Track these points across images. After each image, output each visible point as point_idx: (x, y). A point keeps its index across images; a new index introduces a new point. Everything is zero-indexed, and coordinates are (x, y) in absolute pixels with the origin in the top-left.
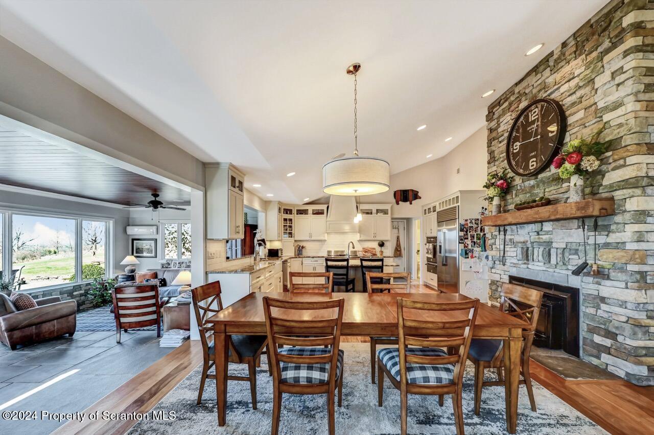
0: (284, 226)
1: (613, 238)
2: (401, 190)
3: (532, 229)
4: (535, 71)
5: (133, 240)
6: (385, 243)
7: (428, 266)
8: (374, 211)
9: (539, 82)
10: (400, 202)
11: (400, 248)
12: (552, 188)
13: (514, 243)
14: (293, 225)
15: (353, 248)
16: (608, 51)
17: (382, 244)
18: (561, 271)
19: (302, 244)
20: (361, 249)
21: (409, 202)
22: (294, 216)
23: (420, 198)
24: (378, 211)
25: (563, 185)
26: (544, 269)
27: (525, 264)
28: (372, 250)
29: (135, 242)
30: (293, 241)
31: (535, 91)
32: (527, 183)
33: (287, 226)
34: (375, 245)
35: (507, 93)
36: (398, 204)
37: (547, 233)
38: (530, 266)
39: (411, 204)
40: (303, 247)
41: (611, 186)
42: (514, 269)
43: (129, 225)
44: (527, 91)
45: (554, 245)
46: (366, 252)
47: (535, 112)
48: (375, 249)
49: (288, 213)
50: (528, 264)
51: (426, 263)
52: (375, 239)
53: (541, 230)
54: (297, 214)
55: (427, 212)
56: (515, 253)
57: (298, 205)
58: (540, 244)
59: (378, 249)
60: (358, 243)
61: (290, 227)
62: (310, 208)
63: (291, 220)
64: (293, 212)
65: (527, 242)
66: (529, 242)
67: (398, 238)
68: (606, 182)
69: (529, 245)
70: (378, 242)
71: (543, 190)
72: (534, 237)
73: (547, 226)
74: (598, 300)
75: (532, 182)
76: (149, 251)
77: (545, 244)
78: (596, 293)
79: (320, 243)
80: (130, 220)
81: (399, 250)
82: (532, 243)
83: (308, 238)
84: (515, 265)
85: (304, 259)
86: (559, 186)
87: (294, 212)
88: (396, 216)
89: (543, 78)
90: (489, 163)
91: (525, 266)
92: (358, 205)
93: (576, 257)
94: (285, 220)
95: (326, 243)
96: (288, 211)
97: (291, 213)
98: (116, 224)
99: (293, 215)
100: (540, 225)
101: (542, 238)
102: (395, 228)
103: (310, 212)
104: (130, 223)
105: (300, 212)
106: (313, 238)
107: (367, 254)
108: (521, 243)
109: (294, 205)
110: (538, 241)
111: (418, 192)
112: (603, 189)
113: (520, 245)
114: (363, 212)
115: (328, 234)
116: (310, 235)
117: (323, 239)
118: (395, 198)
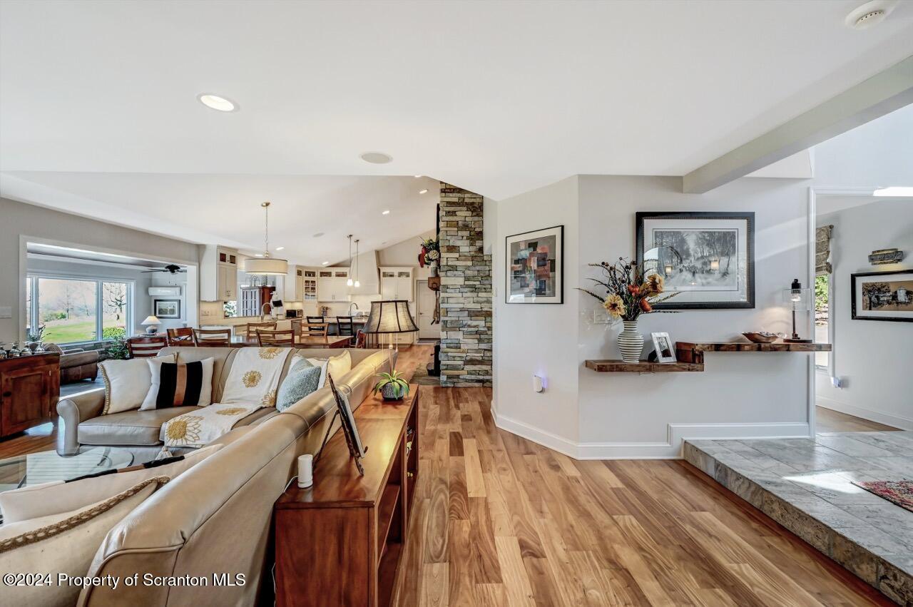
0: (306, 288)
5: (156, 301)
8: (396, 274)
14: (316, 287)
15: (357, 308)
19: (325, 305)
22: (317, 278)
24: (401, 274)
29: (158, 303)
30: (317, 303)
33: (309, 288)
36: (422, 266)
40: (327, 308)
43: (151, 286)
49: (312, 275)
54: (321, 276)
57: (321, 268)
61: (313, 289)
62: (334, 271)
64: (316, 274)
76: (172, 311)
79: (345, 305)
80: (153, 282)
83: (331, 300)
87: (318, 274)
92: (380, 268)
94: (306, 282)
96: (309, 274)
97: (314, 276)
98: (137, 286)
103: (334, 274)
104: (153, 284)
105: (322, 274)
106: (336, 300)
109: (318, 268)
114: (385, 275)
115: (352, 295)
116: (333, 297)
117: (346, 300)
118: (419, 260)
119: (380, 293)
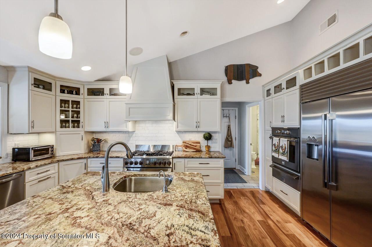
0: (62, 111)
2: (234, 65)
6: (212, 135)
7: (273, 170)
8: (197, 91)
10: (233, 81)
11: (231, 138)
14: (81, 110)
17: (208, 137)
20: (180, 143)
21: (244, 81)
22: (83, 98)
23: (260, 75)
24: (203, 91)
28: (195, 145)
30: (83, 133)
33: (69, 111)
34: (199, 138)
36: (230, 82)
39: (248, 83)
40: (99, 141)
46: (187, 147)
48: (199, 143)
49: (74, 92)
51: (271, 163)
52: (199, 129)
54: (89, 94)
55: (272, 91)
57: (89, 83)
59: (204, 143)
60: (177, 135)
61: (78, 113)
62: (107, 87)
63: (78, 103)
64: (81, 91)
67: (229, 127)
70: (203, 134)
79: (127, 135)
81: (230, 140)
83: (104, 129)
85: (89, 160)
87: (84, 91)
88: (228, 99)
92: (174, 82)
94: (65, 102)
95: (134, 135)
97: (77, 93)
99: (81, 96)
102: (226, 117)
103: (107, 91)
106: (110, 129)
107: (188, 150)
109: (83, 83)
111: (257, 67)
114: (181, 92)
115: (135, 122)
116: (107, 124)
117: (125, 129)
118: (226, 75)
119: (174, 119)
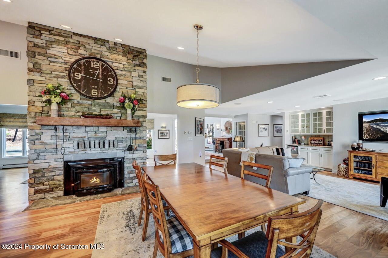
1: (138, 135)
3: (91, 130)
4: (94, 40)
9: (98, 49)
12: (107, 109)
13: (70, 139)
16: (137, 65)
18: (113, 151)
25: (114, 110)
26: (101, 151)
27: (82, 151)
31: (93, 51)
32: (85, 102)
35: (63, 31)
37: (103, 132)
38: (86, 152)
41: (138, 116)
42: (70, 156)
44: (87, 46)
45: (108, 138)
47: (97, 64)
50: (86, 150)
53: (98, 131)
56: (72, 144)
58: (97, 138)
65: (85, 137)
66: (87, 137)
68: (136, 114)
69: (86, 139)
71: (99, 109)
72: (91, 134)
73: (102, 129)
74: (132, 160)
75: (89, 102)
77: (100, 138)
78: (131, 157)
82: (89, 138)
84: (71, 153)
86: (112, 110)
89: (101, 49)
90: (30, 70)
91: (84, 152)
93: (122, 143)
100: (97, 128)
101: (98, 135)
108: (79, 138)
110: (95, 136)
112: (135, 116)
113: (77, 139)
